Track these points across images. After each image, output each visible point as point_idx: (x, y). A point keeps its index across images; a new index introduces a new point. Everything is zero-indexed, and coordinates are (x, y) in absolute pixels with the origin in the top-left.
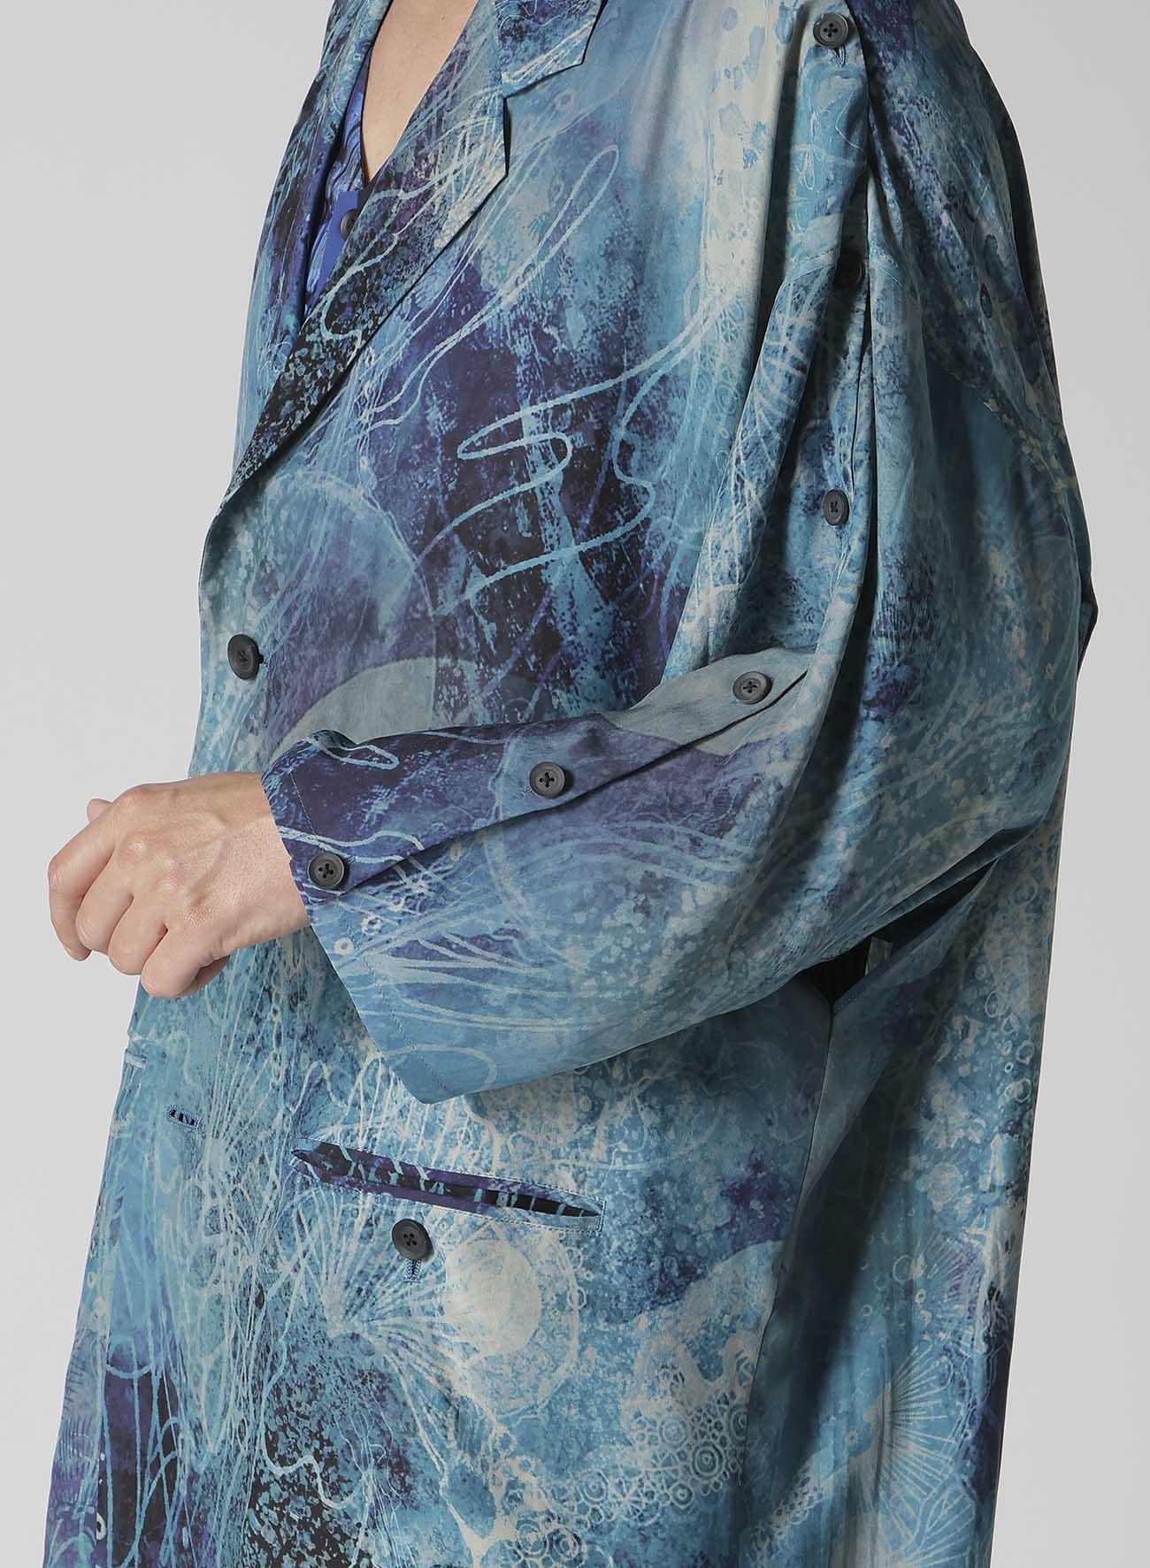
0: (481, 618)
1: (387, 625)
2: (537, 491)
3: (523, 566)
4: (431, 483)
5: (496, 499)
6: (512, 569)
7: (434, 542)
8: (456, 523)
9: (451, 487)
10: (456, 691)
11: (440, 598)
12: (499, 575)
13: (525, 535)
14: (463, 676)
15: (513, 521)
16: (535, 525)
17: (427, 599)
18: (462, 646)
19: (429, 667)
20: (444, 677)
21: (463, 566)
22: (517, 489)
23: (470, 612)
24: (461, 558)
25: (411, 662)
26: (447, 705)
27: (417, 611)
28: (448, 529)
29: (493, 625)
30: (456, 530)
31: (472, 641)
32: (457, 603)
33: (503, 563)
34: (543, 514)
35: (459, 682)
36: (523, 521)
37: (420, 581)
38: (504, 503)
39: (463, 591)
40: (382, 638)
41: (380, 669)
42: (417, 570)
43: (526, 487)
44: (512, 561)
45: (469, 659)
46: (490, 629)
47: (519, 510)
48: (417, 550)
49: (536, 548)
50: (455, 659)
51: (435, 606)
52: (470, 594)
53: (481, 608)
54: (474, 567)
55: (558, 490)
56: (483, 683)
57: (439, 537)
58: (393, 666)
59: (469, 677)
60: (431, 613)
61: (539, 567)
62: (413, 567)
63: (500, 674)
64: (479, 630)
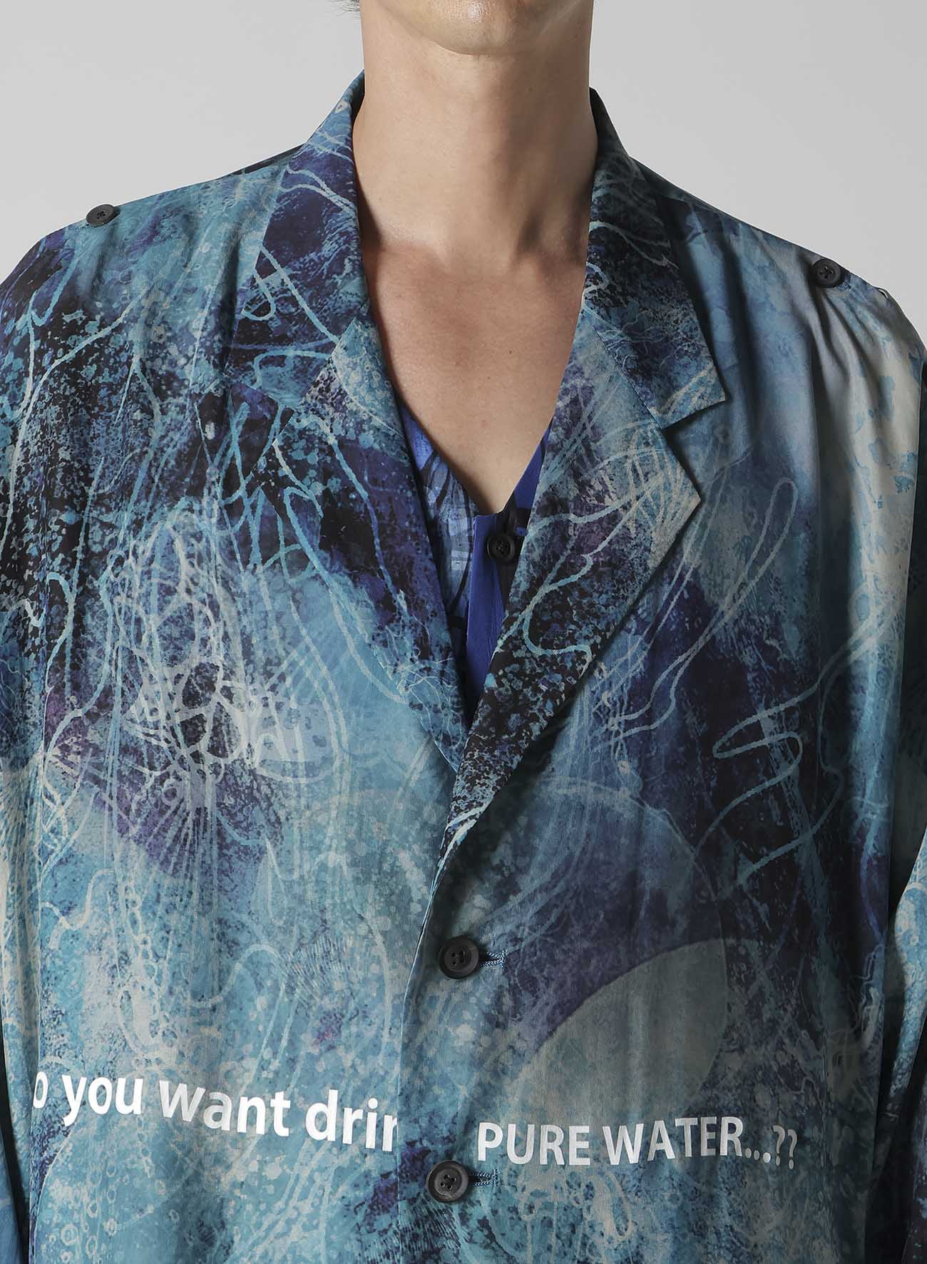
0: (755, 901)
1: (676, 912)
2: (782, 784)
3: (781, 851)
4: (696, 781)
5: (749, 794)
6: (773, 855)
7: (707, 834)
8: (721, 816)
9: (713, 783)
10: (744, 968)
11: (719, 885)
12: (764, 861)
13: (778, 824)
14: (748, 954)
15: (768, 812)
16: (785, 816)
17: (710, 887)
18: (743, 927)
19: (719, 947)
20: (733, 956)
21: (732, 854)
22: (767, 784)
23: (745, 896)
24: (730, 848)
25: (703, 945)
26: (739, 980)
27: (703, 898)
28: (716, 822)
29: (765, 905)
30: (722, 822)
31: (750, 921)
32: (732, 888)
33: (765, 850)
34: (789, 805)
35: (746, 958)
36: (776, 813)
37: (700, 871)
38: (756, 796)
39: (735, 877)
40: (673, 924)
41: (673, 953)
42: (696, 860)
43: (774, 781)
44: (772, 847)
45: (750, 937)
46: (763, 909)
47: (771, 801)
48: (693, 842)
49: (786, 835)
50: (738, 939)
51: (716, 890)
52: (742, 879)
53: (753, 891)
54: (741, 855)
55: (797, 782)
56: (765, 959)
57: (711, 830)
58: (686, 948)
59: (753, 954)
60: (714, 898)
61: (792, 852)
62: (692, 857)
63: (776, 948)
64: (755, 910)
